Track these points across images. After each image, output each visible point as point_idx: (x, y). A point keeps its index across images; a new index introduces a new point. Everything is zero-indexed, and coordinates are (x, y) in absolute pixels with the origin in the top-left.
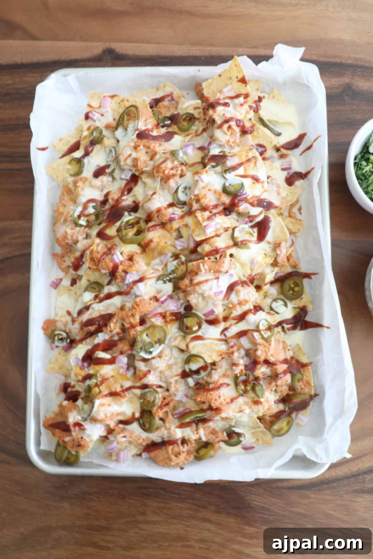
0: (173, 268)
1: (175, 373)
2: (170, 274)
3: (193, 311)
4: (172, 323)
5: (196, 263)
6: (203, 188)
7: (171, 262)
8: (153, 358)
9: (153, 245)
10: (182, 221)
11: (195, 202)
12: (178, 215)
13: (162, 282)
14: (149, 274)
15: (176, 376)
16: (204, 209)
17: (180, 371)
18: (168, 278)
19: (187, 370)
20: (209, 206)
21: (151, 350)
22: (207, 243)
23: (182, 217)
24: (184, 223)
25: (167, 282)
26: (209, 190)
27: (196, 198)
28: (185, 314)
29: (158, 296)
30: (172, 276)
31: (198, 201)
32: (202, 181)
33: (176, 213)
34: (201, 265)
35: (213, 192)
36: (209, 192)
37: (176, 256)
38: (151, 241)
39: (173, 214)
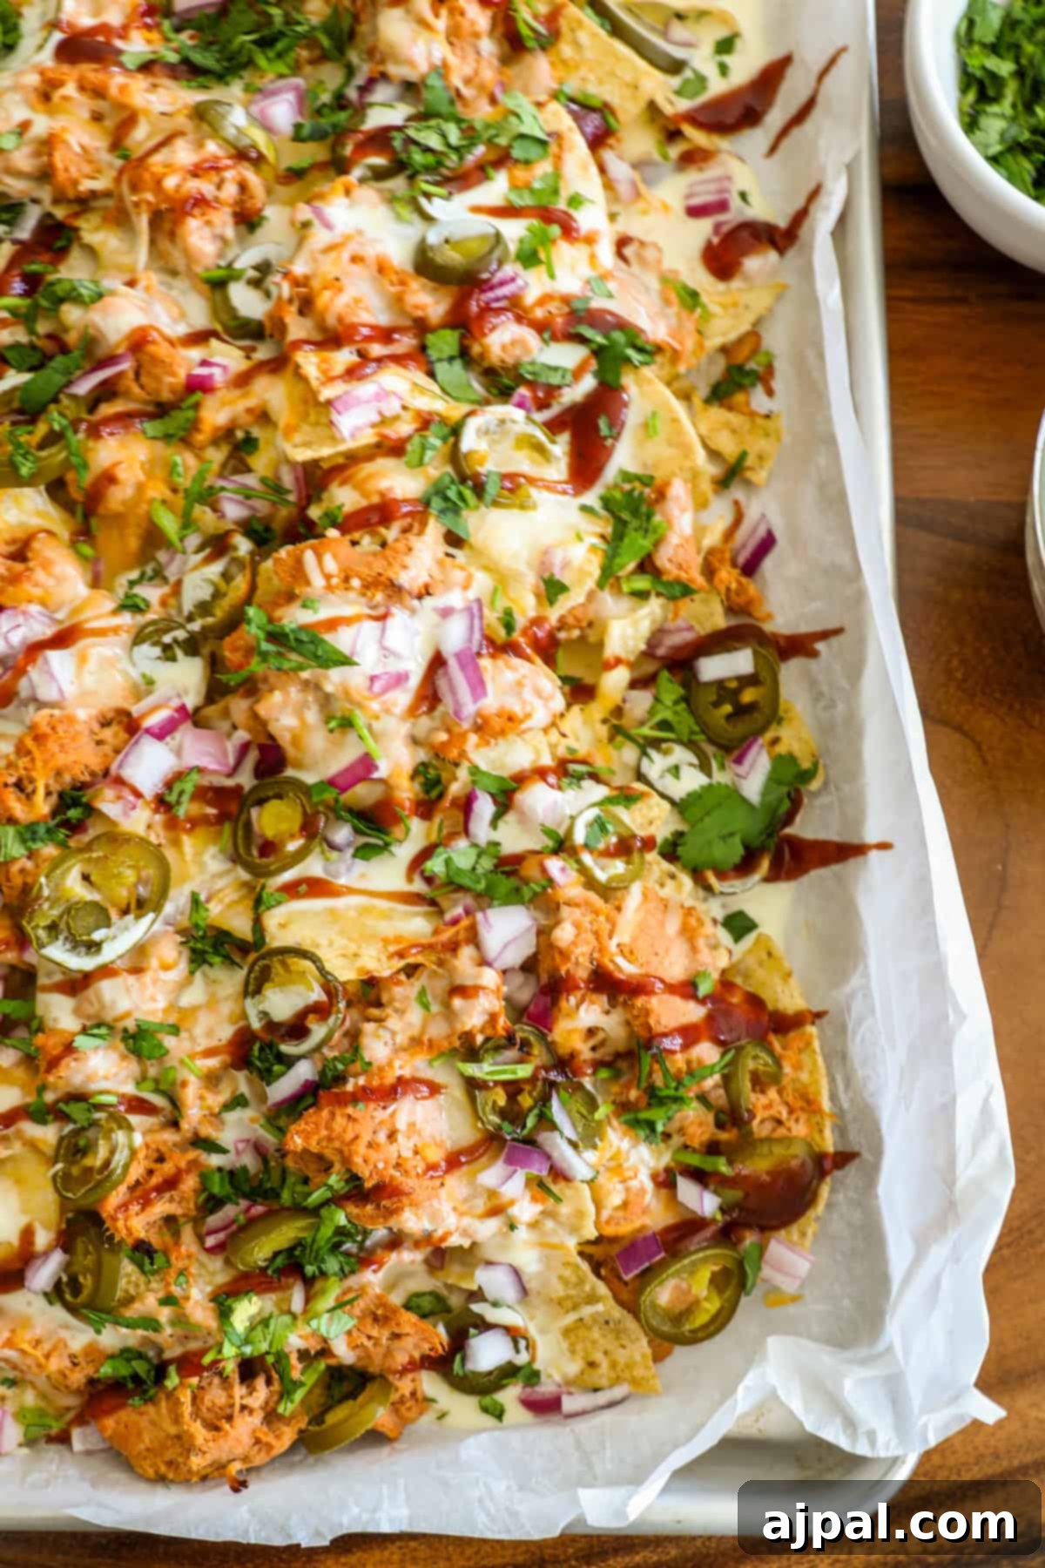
0: (205, 593)
1: (203, 1043)
2: (190, 618)
3: (290, 772)
4: (201, 832)
5: (288, 553)
6: (330, 248)
7: (195, 568)
8: (106, 971)
9: (117, 497)
10: (245, 395)
11: (294, 309)
12: (224, 368)
13: (157, 651)
14: (97, 617)
15: (209, 1053)
16: (332, 339)
17: (226, 1033)
18: (181, 634)
19: (256, 1025)
20: (353, 328)
21: (97, 936)
22: (343, 483)
23: (243, 381)
24: (251, 402)
25: (179, 653)
26: (356, 259)
27: (298, 294)
28: (254, 789)
29: (136, 710)
30: (195, 626)
31: (306, 305)
32: (328, 225)
33: (216, 359)
34: (309, 557)
35: (374, 268)
36: (356, 268)
37: (218, 545)
38: (109, 478)
39: (204, 363)
